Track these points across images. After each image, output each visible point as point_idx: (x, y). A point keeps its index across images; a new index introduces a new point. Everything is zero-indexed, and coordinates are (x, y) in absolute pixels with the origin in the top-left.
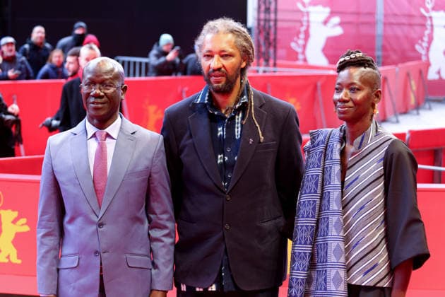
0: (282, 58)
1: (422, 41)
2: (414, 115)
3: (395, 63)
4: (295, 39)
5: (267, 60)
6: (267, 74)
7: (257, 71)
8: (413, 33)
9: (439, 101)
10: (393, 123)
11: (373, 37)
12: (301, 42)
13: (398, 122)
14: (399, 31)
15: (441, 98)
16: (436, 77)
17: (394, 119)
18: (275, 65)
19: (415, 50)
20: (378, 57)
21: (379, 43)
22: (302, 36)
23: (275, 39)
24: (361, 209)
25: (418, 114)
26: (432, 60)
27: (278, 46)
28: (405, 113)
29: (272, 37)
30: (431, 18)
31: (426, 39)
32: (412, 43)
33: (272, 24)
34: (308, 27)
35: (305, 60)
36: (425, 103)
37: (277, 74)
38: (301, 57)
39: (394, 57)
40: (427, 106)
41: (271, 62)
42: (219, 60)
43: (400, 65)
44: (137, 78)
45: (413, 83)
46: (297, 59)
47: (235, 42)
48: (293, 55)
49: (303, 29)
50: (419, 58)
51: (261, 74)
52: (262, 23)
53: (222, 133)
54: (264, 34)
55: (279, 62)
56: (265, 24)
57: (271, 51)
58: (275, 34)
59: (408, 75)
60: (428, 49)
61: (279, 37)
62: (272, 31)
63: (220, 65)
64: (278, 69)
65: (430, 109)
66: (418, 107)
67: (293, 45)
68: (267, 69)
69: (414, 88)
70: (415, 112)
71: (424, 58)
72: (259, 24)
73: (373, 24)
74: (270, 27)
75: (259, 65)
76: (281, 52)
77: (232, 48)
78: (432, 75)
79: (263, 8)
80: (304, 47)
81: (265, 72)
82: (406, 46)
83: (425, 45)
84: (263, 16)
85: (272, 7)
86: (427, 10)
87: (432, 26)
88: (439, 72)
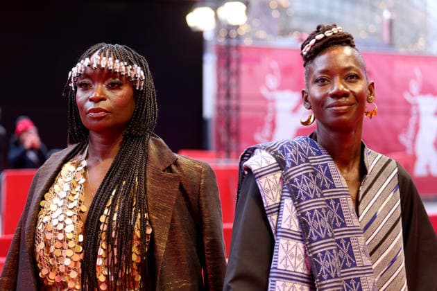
5: (229, 152)
8: (398, 122)
23: (238, 130)
24: (393, 262)
30: (417, 105)
31: (411, 129)
32: (396, 133)
41: (233, 154)
62: (234, 119)
79: (223, 92)
83: (411, 135)
84: (223, 102)
85: (234, 91)
86: (412, 95)
87: (418, 114)
88: (428, 167)
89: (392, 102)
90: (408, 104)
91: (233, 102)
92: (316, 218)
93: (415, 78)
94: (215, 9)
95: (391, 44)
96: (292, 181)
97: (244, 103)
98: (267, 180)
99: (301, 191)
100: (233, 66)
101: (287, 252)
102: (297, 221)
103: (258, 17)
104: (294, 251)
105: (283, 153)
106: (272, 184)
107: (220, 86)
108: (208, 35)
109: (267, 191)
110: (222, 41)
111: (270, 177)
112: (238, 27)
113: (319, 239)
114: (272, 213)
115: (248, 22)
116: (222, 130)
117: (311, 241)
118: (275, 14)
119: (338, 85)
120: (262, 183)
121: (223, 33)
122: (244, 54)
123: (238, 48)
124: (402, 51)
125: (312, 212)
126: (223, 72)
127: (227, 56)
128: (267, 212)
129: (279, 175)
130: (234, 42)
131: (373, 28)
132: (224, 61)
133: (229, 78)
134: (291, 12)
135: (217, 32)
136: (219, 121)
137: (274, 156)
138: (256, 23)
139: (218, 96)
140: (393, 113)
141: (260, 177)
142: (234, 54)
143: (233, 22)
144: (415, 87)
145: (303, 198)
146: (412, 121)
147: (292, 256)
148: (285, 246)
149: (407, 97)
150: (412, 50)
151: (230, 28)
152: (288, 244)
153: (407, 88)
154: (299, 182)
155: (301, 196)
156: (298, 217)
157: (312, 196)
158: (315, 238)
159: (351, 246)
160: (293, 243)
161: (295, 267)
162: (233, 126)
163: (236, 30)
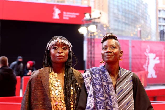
8: (142, 61)
14: (137, 61)
19: (143, 67)
26: (149, 71)
30: (148, 56)
31: (147, 63)
32: (142, 65)
33: (93, 58)
39: (136, 70)
50: (144, 70)
52: (89, 58)
59: (141, 76)
62: (93, 61)
65: (149, 88)
71: (146, 70)
73: (128, 58)
78: (149, 76)
79: (89, 53)
83: (147, 65)
84: (89, 56)
85: (93, 52)
86: (147, 53)
87: (149, 59)
88: (152, 75)
89: (141, 55)
90: (146, 56)
91: (93, 56)
92: (98, 91)
93: (148, 48)
94: (87, 27)
95: (140, 38)
96: (93, 79)
97: (96, 56)
98: (87, 79)
99: (95, 83)
100: (93, 45)
101: (90, 101)
102: (93, 92)
103: (100, 30)
104: (92, 101)
105: (93, 71)
106: (88, 80)
107: (88, 51)
108: (85, 35)
109: (86, 83)
110: (89, 37)
111: (88, 78)
112: (94, 33)
113: (98, 97)
114: (88, 89)
115: (97, 31)
116: (89, 64)
117: (96, 98)
118: (105, 29)
119: (108, 50)
120: (85, 80)
121: (89, 34)
122: (96, 41)
123: (94, 39)
124: (144, 40)
125: (97, 89)
126: (89, 46)
127: (90, 41)
128: (87, 89)
129: (90, 78)
130: (93, 37)
131: (135, 33)
132: (90, 43)
133: (91, 48)
134: (110, 28)
135: (88, 34)
136: (88, 61)
137: (90, 72)
138: (99, 31)
139: (88, 54)
140: (141, 59)
141: (84, 78)
142: (93, 41)
143: (93, 31)
144: (148, 51)
145: (95, 85)
146: (147, 61)
147: (91, 102)
148: (89, 99)
149: (145, 54)
150: (147, 39)
151: (91, 33)
152: (90, 99)
153: (145, 51)
154: (95, 80)
155: (95, 84)
156: (93, 90)
157: (98, 84)
158: (97, 97)
159: (111, 99)
160: (91, 98)
161: (91, 106)
162: (93, 63)
163: (93, 34)
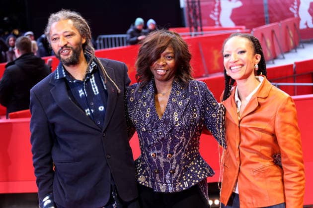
0: (205, 25)
1: (294, 4)
2: (293, 53)
3: (278, 21)
4: (212, 12)
5: (196, 28)
6: (198, 36)
7: (191, 35)
9: (309, 42)
10: (281, 59)
11: (262, 6)
12: (216, 14)
13: (284, 58)
15: (309, 40)
16: (305, 27)
17: (282, 57)
18: (202, 30)
19: (290, 11)
20: (267, 18)
21: (266, 9)
22: (216, 10)
23: (200, 14)
25: (296, 52)
26: (301, 16)
27: (202, 17)
28: (288, 51)
29: (198, 12)
31: (296, 3)
33: (197, 4)
34: (220, 3)
35: (220, 25)
36: (300, 44)
37: (204, 36)
38: (217, 23)
39: (277, 17)
40: (301, 46)
41: (199, 28)
42: (64, 39)
43: (282, 22)
44: (114, 48)
45: (291, 32)
46: (214, 25)
47: (74, 25)
48: (212, 23)
49: (216, 5)
50: (293, 16)
51: (193, 37)
52: (190, 4)
53: (83, 93)
54: (192, 11)
55: (204, 28)
56: (192, 5)
57: (198, 21)
58: (200, 10)
59: (287, 27)
60: (298, 10)
61: (202, 11)
62: (197, 8)
63: (66, 43)
64: (203, 32)
65: (303, 47)
66: (295, 47)
67: (211, 16)
68: (197, 33)
69: (292, 35)
70: (294, 50)
71: (296, 16)
72: (188, 5)
74: (195, 7)
75: (191, 31)
76: (204, 21)
77: (72, 29)
78: (302, 26)
80: (219, 16)
81: (195, 35)
82: (284, 9)
83: (295, 7)
88: (306, 24)
